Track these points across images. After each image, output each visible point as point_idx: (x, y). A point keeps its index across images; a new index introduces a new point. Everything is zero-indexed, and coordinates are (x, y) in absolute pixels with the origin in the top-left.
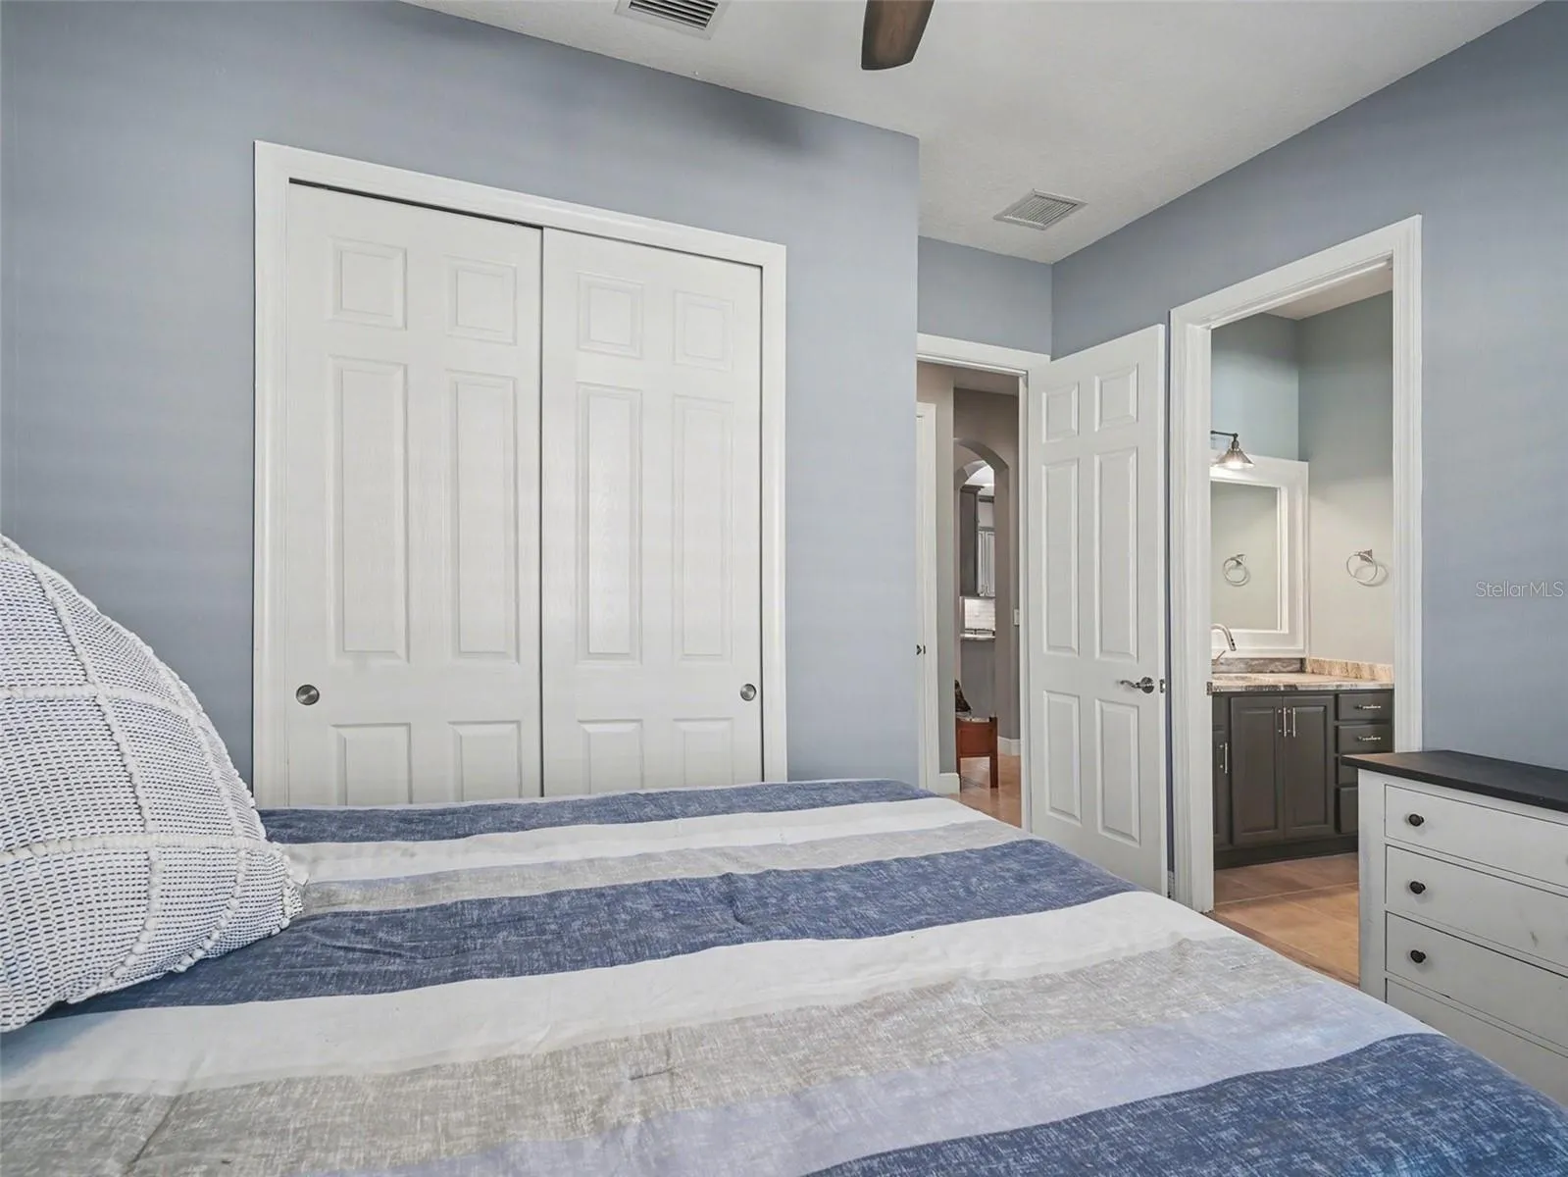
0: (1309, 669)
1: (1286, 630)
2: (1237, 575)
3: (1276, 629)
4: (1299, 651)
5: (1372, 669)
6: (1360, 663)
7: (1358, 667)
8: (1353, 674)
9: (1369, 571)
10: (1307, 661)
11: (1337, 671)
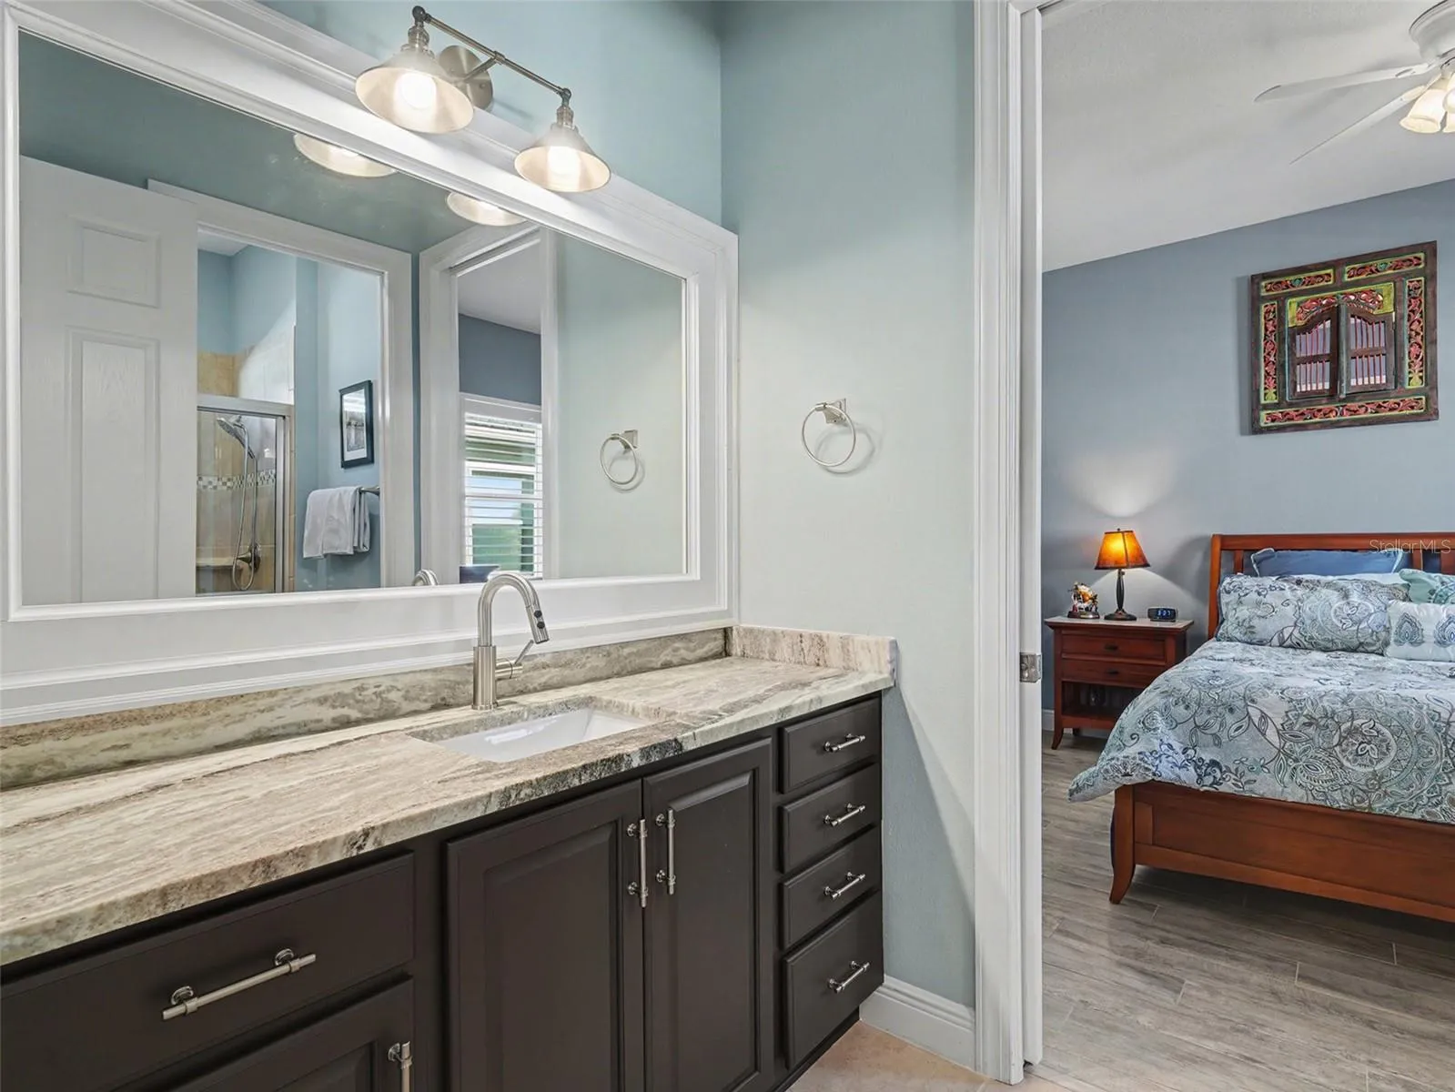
0: (736, 649)
1: (696, 575)
2: (624, 470)
3: (680, 572)
4: (721, 614)
5: (845, 645)
6: (824, 633)
7: (821, 642)
8: (811, 659)
9: (842, 442)
10: (735, 632)
11: (784, 651)
